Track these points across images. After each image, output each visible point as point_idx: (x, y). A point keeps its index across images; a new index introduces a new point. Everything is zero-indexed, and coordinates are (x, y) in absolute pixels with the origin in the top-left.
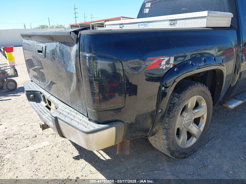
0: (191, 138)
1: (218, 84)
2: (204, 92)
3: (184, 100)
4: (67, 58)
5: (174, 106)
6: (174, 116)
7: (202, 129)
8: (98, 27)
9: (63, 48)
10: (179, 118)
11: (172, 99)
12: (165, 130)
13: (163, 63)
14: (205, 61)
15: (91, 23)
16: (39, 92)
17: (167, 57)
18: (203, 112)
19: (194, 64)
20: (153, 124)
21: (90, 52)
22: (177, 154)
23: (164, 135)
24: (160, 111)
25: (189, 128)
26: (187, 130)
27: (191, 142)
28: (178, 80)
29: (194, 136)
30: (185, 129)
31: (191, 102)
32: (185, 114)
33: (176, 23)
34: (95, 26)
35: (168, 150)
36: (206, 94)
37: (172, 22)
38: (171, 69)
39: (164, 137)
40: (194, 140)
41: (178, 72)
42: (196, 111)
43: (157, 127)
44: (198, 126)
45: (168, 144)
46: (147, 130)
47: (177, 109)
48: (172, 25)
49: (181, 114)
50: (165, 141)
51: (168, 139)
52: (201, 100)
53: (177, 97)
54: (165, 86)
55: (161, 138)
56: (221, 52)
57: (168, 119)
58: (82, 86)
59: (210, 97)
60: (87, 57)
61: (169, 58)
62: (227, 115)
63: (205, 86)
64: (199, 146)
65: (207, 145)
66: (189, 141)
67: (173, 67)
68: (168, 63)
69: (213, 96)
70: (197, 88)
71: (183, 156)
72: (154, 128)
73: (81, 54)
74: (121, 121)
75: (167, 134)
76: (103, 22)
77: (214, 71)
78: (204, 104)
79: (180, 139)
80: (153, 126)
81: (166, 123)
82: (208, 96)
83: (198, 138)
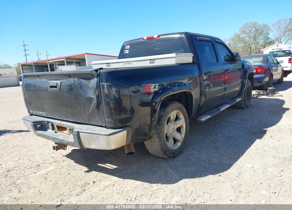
0: (176, 143)
1: (190, 102)
2: (180, 107)
3: (168, 113)
4: (86, 88)
5: (162, 117)
6: (162, 124)
7: (183, 135)
8: (59, 65)
9: (81, 82)
10: (166, 126)
11: (160, 113)
12: (158, 134)
13: (152, 87)
14: (178, 86)
15: (48, 61)
16: (46, 121)
17: (154, 84)
18: (182, 122)
19: (171, 88)
20: (150, 129)
21: (107, 82)
22: (168, 153)
23: (157, 138)
24: (153, 119)
25: (174, 135)
26: (173, 137)
27: (177, 145)
28: (162, 99)
29: (179, 141)
30: (171, 136)
31: (173, 115)
32: (170, 124)
33: (155, 62)
34: (56, 65)
35: (161, 150)
36: (182, 109)
37: (152, 62)
38: (157, 91)
39: (157, 140)
40: (179, 144)
41: (162, 93)
42: (177, 122)
43: (152, 132)
44: (180, 133)
45: (161, 145)
46: (146, 135)
47: (164, 119)
48: (151, 63)
49: (167, 124)
50: (159, 143)
51: (160, 141)
52: (179, 114)
53: (163, 111)
54: (155, 102)
55: (155, 141)
56: (191, 81)
57: (159, 126)
58: (102, 105)
59: (186, 112)
60: (105, 86)
61: (155, 85)
62: (202, 130)
63: (180, 103)
64: (183, 149)
65: (189, 148)
66: (175, 145)
67: (158, 90)
68: (155, 87)
69: (187, 110)
70: (175, 105)
71: (172, 155)
72: (151, 132)
73: (102, 84)
74: (129, 126)
75: (159, 137)
76: (64, 59)
77: (185, 92)
78: (181, 116)
79: (168, 142)
80: (150, 131)
81: (158, 129)
82: (183, 110)
83: (181, 142)
